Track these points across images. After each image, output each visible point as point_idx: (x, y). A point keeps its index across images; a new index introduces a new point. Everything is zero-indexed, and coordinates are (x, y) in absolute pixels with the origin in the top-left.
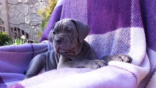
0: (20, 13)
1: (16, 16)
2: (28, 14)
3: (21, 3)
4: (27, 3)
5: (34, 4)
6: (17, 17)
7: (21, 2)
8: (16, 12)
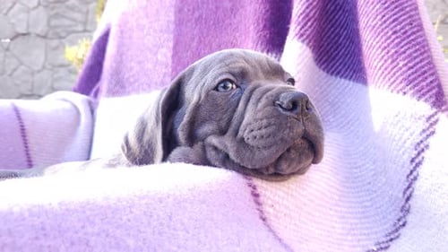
0: (22, 64)
1: (9, 73)
2: (44, 67)
3: (24, 35)
4: (43, 34)
5: (64, 38)
6: (10, 75)
7: (24, 32)
8: (7, 61)
